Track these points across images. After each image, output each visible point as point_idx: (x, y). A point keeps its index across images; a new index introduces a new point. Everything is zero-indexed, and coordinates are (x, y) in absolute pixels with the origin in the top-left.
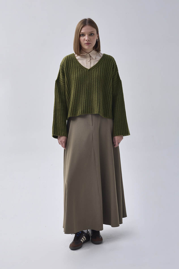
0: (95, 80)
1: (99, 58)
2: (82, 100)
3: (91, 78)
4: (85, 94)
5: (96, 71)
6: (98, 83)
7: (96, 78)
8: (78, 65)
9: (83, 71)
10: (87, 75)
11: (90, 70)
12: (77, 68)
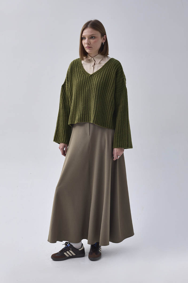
0: (94, 86)
1: (103, 63)
2: (80, 107)
3: (91, 84)
4: (83, 101)
5: (98, 77)
6: (96, 90)
7: (95, 84)
8: (81, 71)
9: (85, 77)
10: (88, 81)
11: (91, 75)
12: (80, 73)
